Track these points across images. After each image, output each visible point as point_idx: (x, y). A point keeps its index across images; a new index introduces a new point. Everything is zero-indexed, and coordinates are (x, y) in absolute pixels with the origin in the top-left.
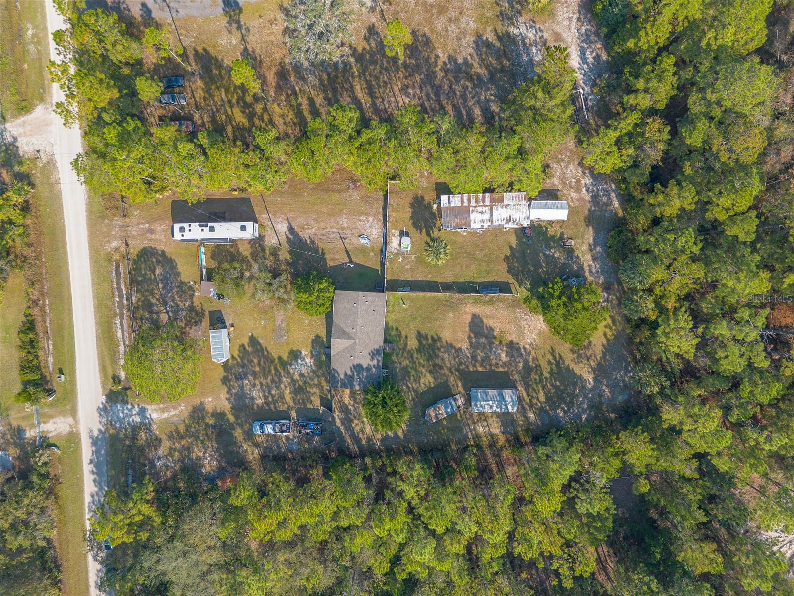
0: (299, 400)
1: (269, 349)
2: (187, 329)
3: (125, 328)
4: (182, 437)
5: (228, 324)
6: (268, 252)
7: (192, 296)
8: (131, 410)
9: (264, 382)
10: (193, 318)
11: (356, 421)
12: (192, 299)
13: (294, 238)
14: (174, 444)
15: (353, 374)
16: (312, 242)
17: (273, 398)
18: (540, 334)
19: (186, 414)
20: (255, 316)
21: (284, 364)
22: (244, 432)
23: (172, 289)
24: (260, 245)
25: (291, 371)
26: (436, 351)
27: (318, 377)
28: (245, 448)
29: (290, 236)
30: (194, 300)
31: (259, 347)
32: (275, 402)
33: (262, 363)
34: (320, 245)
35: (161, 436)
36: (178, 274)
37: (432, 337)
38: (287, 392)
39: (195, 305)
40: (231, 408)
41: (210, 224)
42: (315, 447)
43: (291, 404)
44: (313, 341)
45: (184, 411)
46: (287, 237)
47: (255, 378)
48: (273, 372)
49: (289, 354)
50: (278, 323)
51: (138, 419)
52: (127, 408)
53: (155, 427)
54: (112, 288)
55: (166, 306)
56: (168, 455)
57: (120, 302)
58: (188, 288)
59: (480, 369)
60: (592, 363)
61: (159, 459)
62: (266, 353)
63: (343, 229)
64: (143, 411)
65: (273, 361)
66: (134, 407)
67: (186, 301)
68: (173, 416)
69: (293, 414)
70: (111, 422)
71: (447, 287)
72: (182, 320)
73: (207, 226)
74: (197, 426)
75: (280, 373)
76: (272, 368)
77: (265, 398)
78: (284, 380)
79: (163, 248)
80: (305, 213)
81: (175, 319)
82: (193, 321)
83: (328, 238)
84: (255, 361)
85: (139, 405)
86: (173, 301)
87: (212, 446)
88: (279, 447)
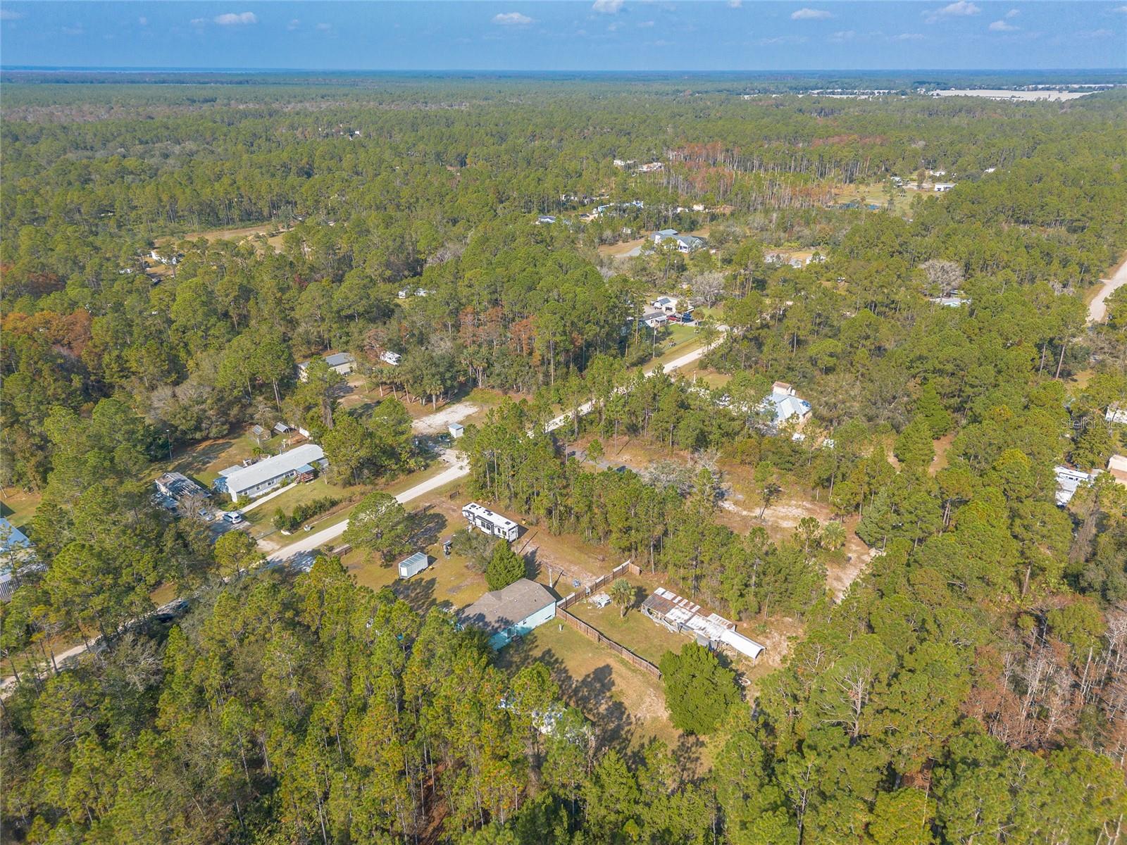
1: (435, 591)
7: (431, 544)
16: (540, 564)
18: (655, 719)
20: (453, 573)
23: (426, 535)
31: (430, 586)
33: (419, 595)
36: (439, 532)
37: (557, 659)
41: (493, 512)
46: (527, 554)
49: (444, 602)
50: (462, 584)
52: (312, 562)
58: (435, 540)
60: (685, 776)
62: (430, 592)
63: (568, 570)
67: (425, 543)
70: (294, 561)
80: (553, 551)
83: (553, 568)
84: (418, 590)
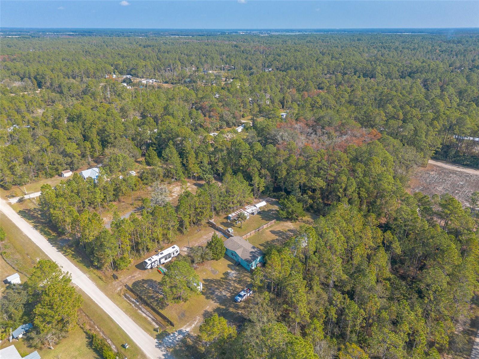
0: (243, 284)
1: (215, 279)
3: (145, 311)
8: (174, 336)
9: (223, 288)
13: (191, 249)
15: (253, 255)
18: (293, 225)
19: (202, 319)
20: (199, 273)
21: (226, 278)
22: (233, 308)
23: (156, 287)
25: (230, 278)
26: (271, 244)
27: (242, 274)
31: (210, 280)
33: (217, 284)
36: (156, 281)
37: (265, 243)
38: (236, 285)
40: (219, 304)
41: (160, 253)
43: (242, 287)
44: (229, 266)
45: (200, 319)
47: (219, 289)
48: (224, 283)
49: (224, 275)
50: (210, 270)
51: (181, 336)
52: (171, 336)
53: (192, 333)
54: (128, 303)
55: (158, 293)
57: (136, 305)
64: (180, 332)
65: (220, 281)
66: (174, 333)
68: (197, 324)
70: (167, 347)
75: (227, 282)
76: (222, 282)
77: (230, 292)
78: (231, 282)
79: (142, 278)
84: (213, 285)
85: (176, 331)
86: (160, 290)
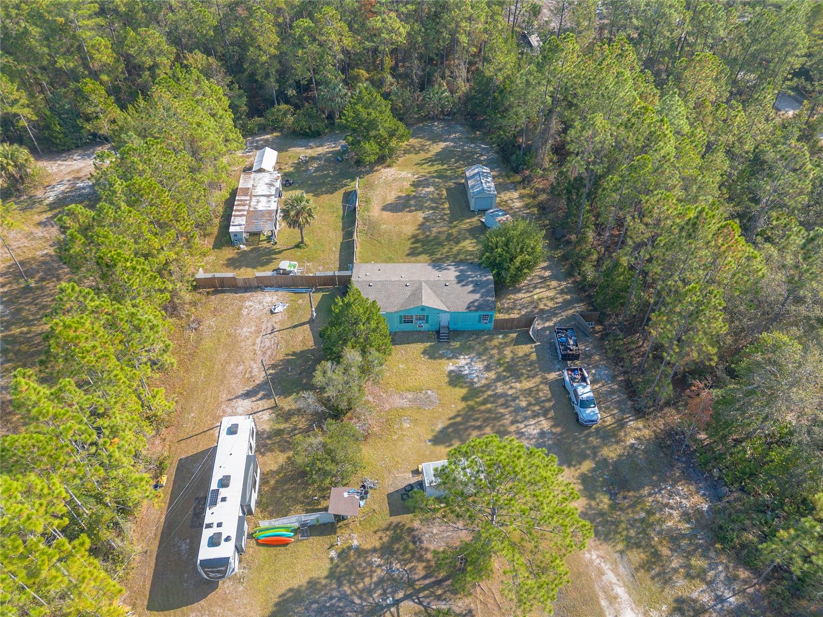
0: (528, 371)
1: (452, 415)
2: (429, 556)
4: (656, 555)
5: (413, 480)
6: (282, 426)
7: (360, 552)
9: (508, 419)
10: (406, 547)
11: (542, 306)
12: (366, 552)
13: (264, 389)
14: (675, 570)
15: (472, 282)
16: (274, 366)
17: (534, 405)
18: (401, 170)
19: (606, 548)
20: (395, 437)
21: (473, 392)
22: (605, 444)
23: (344, 597)
24: (269, 438)
25: (484, 382)
26: (430, 239)
27: (486, 349)
28: (633, 441)
29: (260, 396)
30: (367, 546)
31: (450, 430)
32: (538, 402)
33: (478, 423)
34: (281, 356)
35: (670, 600)
36: (313, 584)
37: (413, 243)
38: (518, 385)
39: (378, 544)
40: (569, 467)
41: (214, 486)
42: (595, 347)
43: (538, 379)
44: (432, 357)
45: (602, 553)
46: (261, 399)
47: (506, 432)
48: (489, 406)
49: (455, 386)
50: (405, 403)
55: (382, 608)
56: (703, 580)
58: (343, 560)
59: (447, 206)
60: (428, 143)
61: (720, 599)
62: (459, 419)
63: (258, 332)
67: (370, 564)
68: (617, 575)
69: (553, 376)
71: (348, 234)
72: (412, 569)
73: (216, 492)
74: (623, 525)
75: (490, 396)
76: (483, 408)
77: (535, 415)
78: (499, 391)
80: (225, 377)
81: (411, 583)
82: (411, 546)
83: (269, 348)
86: (370, 592)
87: (650, 495)
88: (612, 392)
